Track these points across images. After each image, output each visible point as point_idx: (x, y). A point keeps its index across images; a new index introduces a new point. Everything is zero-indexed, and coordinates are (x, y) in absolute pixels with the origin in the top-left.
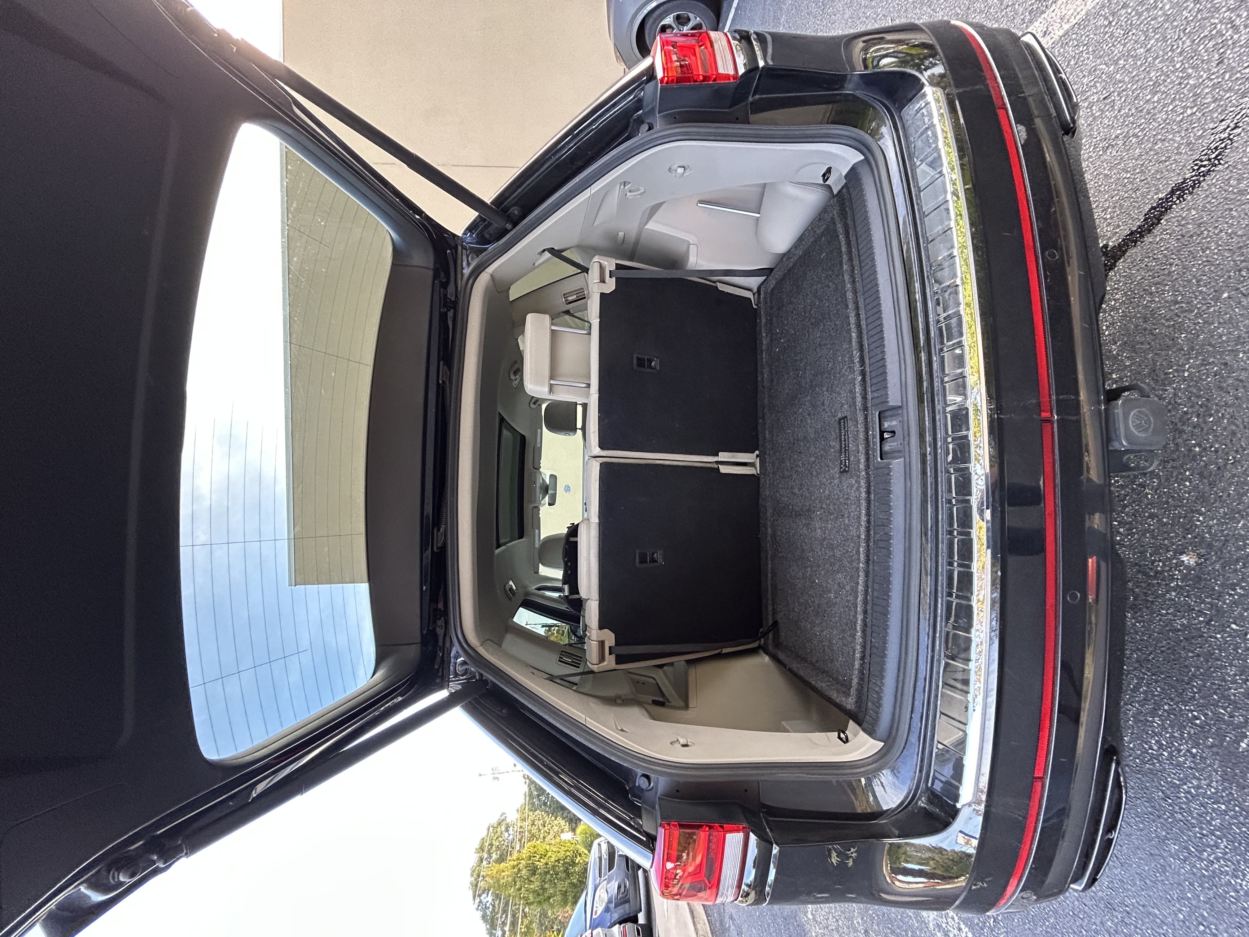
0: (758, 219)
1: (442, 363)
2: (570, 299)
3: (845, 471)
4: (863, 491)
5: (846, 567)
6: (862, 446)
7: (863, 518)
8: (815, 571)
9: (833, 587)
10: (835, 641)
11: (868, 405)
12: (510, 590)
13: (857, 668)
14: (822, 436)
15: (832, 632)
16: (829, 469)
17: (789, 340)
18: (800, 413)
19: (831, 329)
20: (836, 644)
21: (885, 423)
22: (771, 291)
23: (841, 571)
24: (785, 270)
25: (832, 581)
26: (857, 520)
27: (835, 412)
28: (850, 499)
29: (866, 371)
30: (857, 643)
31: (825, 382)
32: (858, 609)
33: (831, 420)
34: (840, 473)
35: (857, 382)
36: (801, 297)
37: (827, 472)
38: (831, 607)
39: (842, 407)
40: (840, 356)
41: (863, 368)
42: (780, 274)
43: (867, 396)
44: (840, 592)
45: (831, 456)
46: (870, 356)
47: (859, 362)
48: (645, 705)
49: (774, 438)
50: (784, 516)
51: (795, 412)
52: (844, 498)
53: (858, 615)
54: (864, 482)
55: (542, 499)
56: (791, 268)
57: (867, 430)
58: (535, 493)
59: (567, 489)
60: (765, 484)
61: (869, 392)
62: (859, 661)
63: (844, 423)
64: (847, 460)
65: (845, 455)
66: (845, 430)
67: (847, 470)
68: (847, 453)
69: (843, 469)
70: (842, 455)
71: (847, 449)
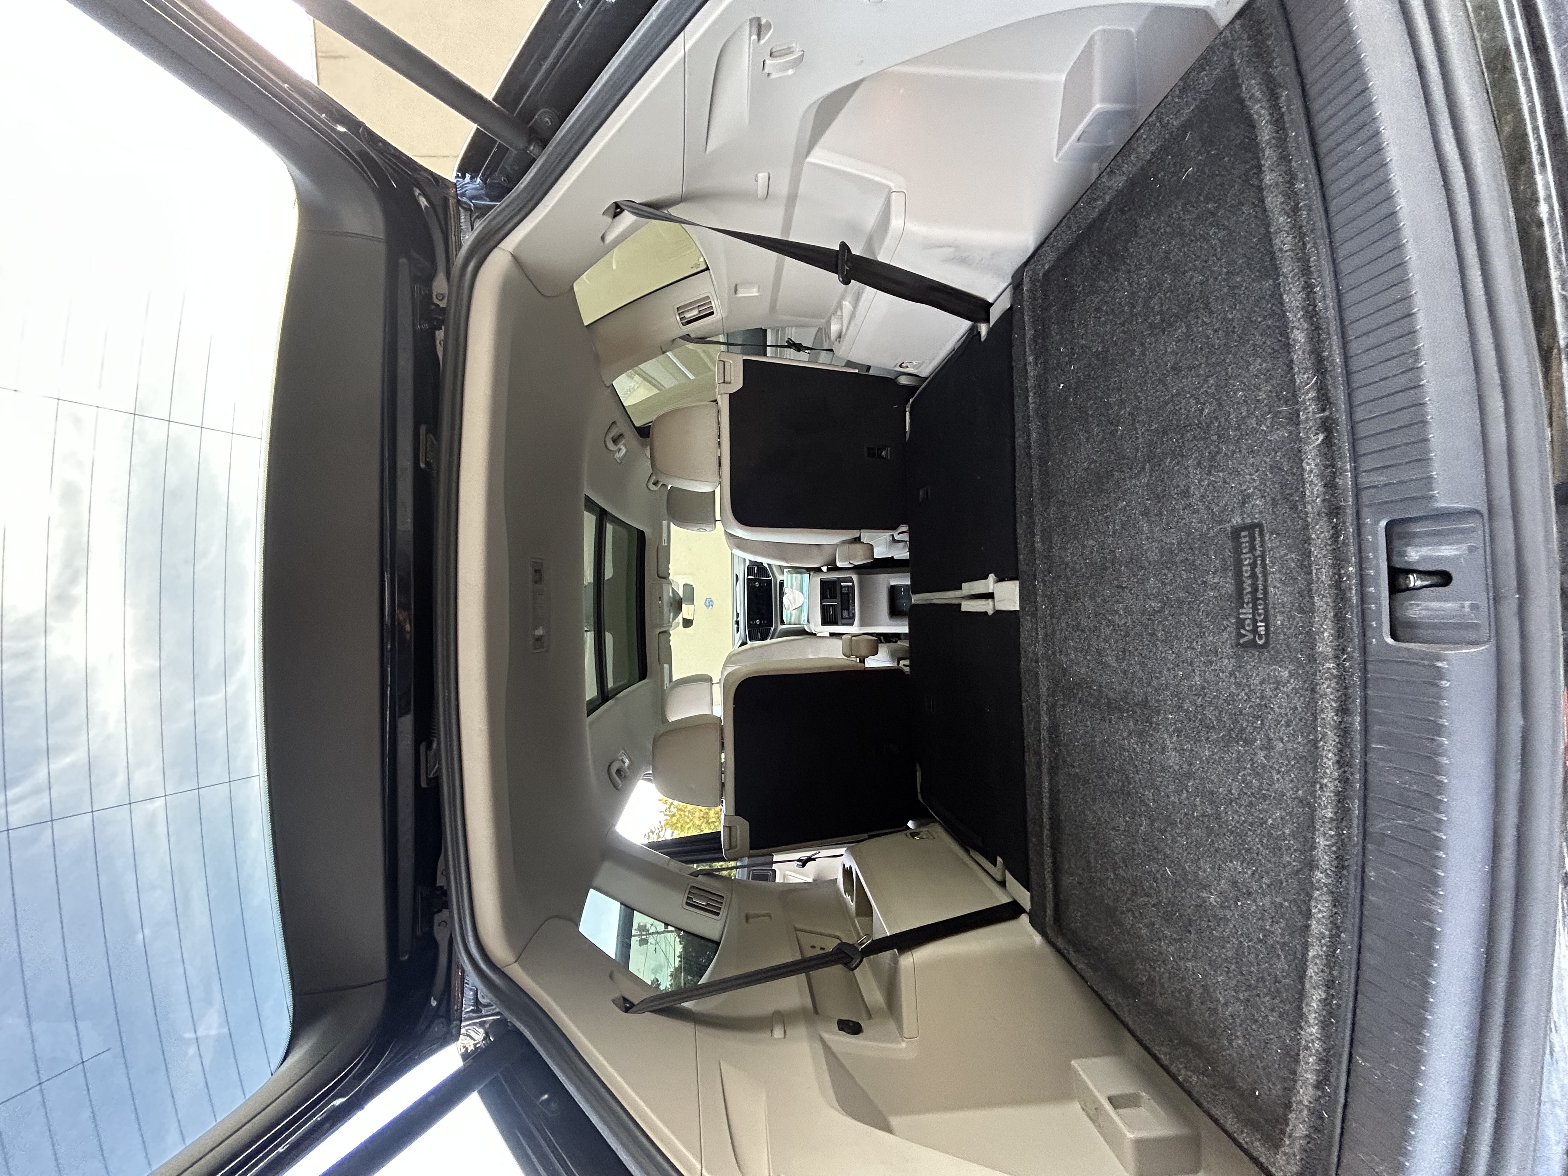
2: (689, 315)
3: (1253, 644)
4: (1327, 708)
5: (1258, 854)
6: (1324, 599)
7: (1328, 771)
8: (1160, 831)
9: (1215, 883)
10: (1224, 997)
11: (1342, 504)
12: (619, 771)
13: (1307, 1103)
14: (1182, 561)
15: (1212, 973)
16: (1204, 633)
17: (1090, 365)
18: (1119, 510)
19: (1210, 332)
20: (1226, 1004)
21: (1409, 549)
22: (1044, 275)
23: (1242, 859)
24: (1079, 228)
25: (1213, 869)
26: (1298, 762)
27: (1222, 512)
28: (1272, 709)
29: (1335, 421)
30: (1307, 1048)
31: (1191, 447)
32: (1310, 972)
33: (1208, 530)
34: (1237, 646)
35: (1311, 447)
36: (1122, 275)
37: (1197, 637)
38: (1209, 921)
39: (1244, 503)
40: (1238, 390)
41: (1327, 413)
42: (1068, 237)
43: (1337, 480)
44: (1239, 900)
45: (1208, 605)
46: (1354, 385)
47: (1317, 399)
48: (826, 1036)
49: (1055, 552)
50: (1080, 702)
51: (1107, 506)
52: (1251, 704)
53: (1308, 986)
54: (1332, 685)
55: (674, 620)
56: (1094, 220)
57: (1339, 562)
58: (662, 612)
59: (709, 603)
60: (1034, 634)
61: (1346, 471)
62: (1311, 1091)
63: (1252, 539)
64: (1261, 621)
65: (1255, 609)
66: (1254, 555)
67: (1260, 642)
68: (1260, 605)
69: (1246, 639)
70: (1243, 608)
71: (1261, 596)
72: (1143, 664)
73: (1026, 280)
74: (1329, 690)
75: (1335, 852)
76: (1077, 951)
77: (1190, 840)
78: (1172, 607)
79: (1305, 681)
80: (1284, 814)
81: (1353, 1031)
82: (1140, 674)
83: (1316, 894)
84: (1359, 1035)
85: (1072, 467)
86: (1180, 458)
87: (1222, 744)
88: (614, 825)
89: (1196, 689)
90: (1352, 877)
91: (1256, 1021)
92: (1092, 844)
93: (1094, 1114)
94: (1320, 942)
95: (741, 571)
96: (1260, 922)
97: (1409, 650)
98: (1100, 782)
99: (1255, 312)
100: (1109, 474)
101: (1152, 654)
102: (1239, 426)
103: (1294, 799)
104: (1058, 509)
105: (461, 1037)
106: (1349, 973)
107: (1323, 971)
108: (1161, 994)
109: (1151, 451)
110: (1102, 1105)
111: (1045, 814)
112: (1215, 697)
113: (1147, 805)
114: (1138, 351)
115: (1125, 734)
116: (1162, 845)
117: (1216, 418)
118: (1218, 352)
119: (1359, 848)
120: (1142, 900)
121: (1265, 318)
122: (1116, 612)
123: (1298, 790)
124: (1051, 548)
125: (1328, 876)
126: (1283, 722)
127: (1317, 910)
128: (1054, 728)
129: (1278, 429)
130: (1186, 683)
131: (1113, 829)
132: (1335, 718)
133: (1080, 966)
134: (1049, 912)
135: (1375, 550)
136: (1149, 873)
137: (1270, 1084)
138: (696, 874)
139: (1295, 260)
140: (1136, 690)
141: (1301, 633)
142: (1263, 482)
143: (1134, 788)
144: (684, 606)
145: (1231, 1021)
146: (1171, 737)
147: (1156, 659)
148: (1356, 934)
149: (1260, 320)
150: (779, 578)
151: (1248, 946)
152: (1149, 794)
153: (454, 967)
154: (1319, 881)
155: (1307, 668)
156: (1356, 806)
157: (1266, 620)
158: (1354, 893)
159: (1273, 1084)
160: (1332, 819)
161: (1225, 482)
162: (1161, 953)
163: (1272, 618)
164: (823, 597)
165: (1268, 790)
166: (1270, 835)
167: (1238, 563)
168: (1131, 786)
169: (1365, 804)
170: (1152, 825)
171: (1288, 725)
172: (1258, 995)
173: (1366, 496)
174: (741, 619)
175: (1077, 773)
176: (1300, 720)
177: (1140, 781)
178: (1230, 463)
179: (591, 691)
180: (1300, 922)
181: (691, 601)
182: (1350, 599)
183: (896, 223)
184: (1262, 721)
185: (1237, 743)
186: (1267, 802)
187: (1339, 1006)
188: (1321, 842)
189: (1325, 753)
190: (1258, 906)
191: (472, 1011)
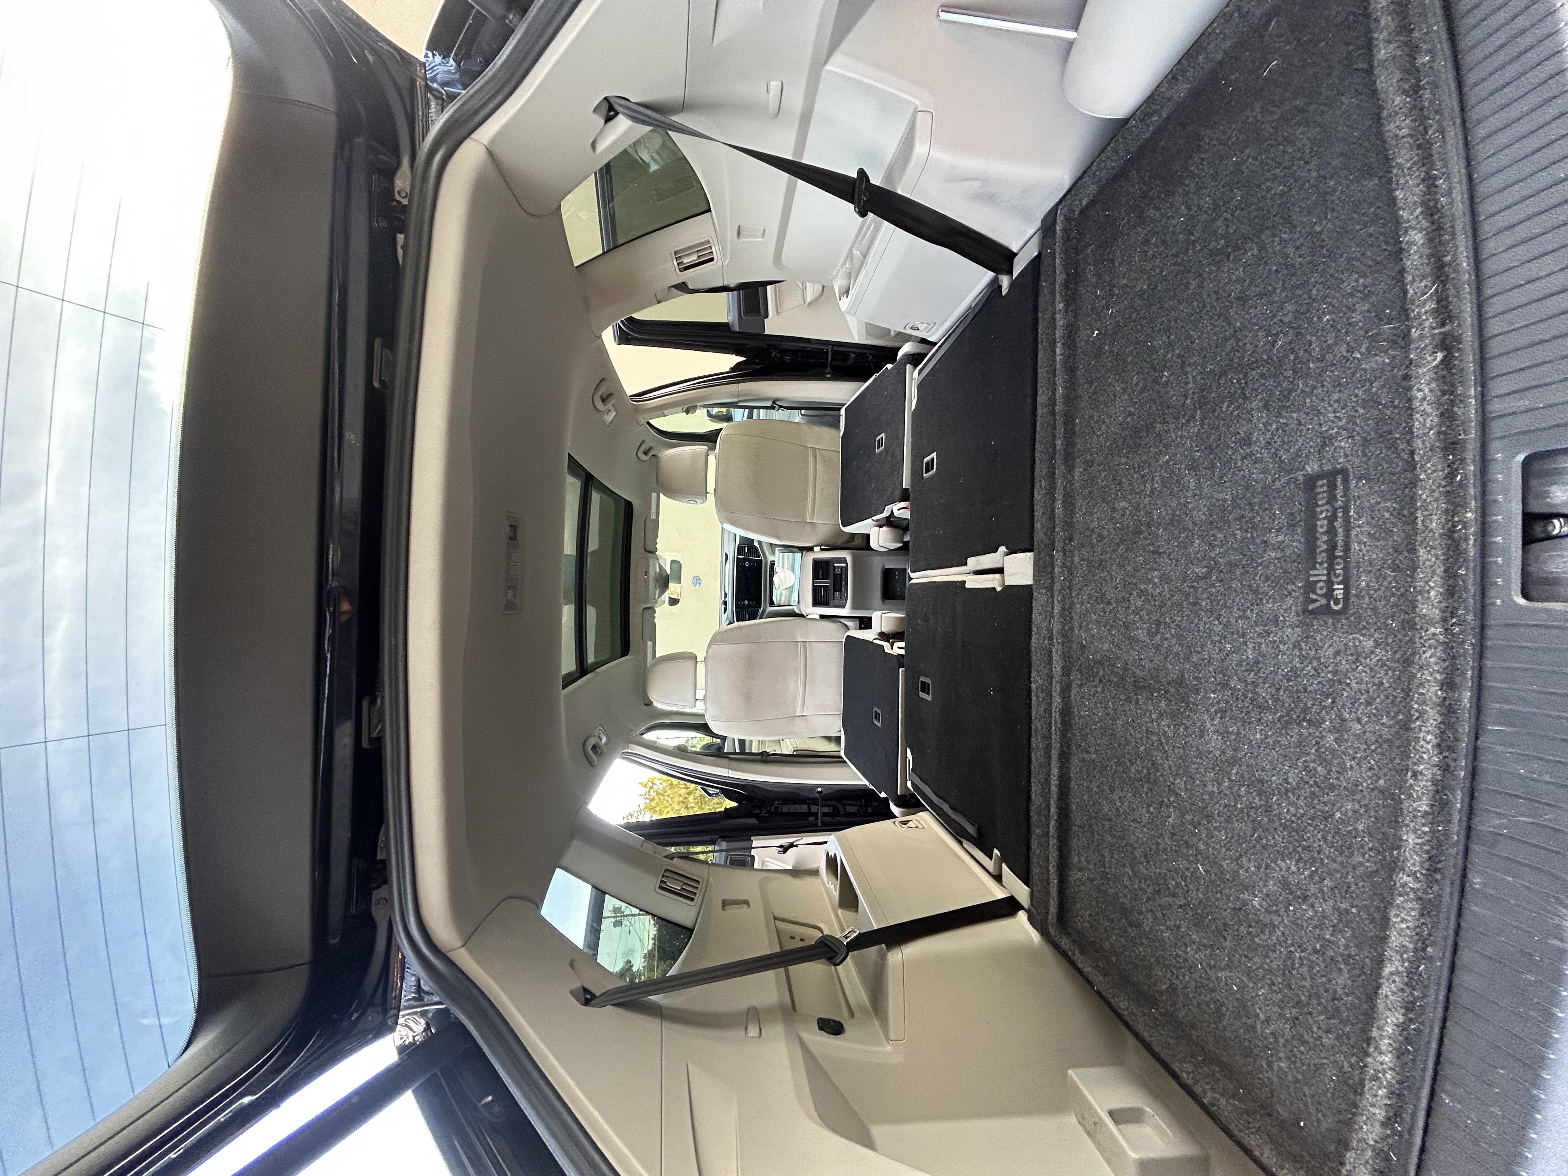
0: (1071, 43)
1: (378, 342)
2: (687, 260)
3: (1326, 610)
4: (1429, 681)
5: (1319, 852)
6: (1433, 552)
7: (1425, 756)
8: (1192, 823)
9: (1261, 884)
10: (1265, 1013)
11: (1463, 436)
12: (594, 748)
13: (1371, 1143)
14: (1236, 519)
15: (1251, 985)
16: (1261, 600)
17: (1132, 307)
18: (1161, 466)
19: (1290, 250)
20: (1267, 1021)
21: (1554, 488)
22: (1082, 211)
23: (1297, 857)
24: (1128, 152)
25: (1258, 868)
26: (1381, 746)
27: (1293, 459)
28: (1348, 685)
29: (1458, 340)
30: (1375, 1078)
31: (1256, 386)
32: (1385, 990)
33: (1273, 482)
34: (1303, 613)
35: (1425, 370)
36: (1178, 199)
37: (1252, 605)
38: (1250, 926)
39: (1324, 445)
40: (1324, 314)
41: (1448, 328)
42: (1113, 164)
43: (1455, 409)
44: (1290, 905)
45: (1267, 567)
46: (1488, 292)
47: (1435, 312)
48: (805, 1036)
49: (1078, 517)
50: (1101, 681)
51: (1145, 462)
52: (1319, 679)
53: (1381, 1006)
54: (1438, 654)
55: (660, 596)
56: (1147, 141)
57: (1455, 506)
58: (647, 587)
59: (697, 581)
60: (1049, 609)
61: (1469, 397)
62: (1378, 1128)
63: (1332, 487)
64: (1338, 583)
65: (1331, 569)
66: (1333, 507)
67: (1336, 608)
68: (1338, 564)
69: (1318, 604)
70: (1315, 568)
71: (1341, 554)
72: (1180, 637)
73: (1060, 219)
74: (1432, 660)
75: (1428, 852)
76: (1082, 952)
77: (1230, 835)
78: (1221, 571)
79: (1395, 652)
80: (1357, 807)
81: (1437, 1063)
82: (1177, 648)
83: (1399, 900)
84: (1446, 1070)
85: (1104, 423)
86: (1241, 401)
87: (1279, 725)
88: (586, 803)
89: (1247, 664)
90: (1448, 882)
91: (1305, 1042)
92: (1108, 838)
93: (1092, 1128)
94: (1401, 956)
95: (731, 550)
96: (1318, 931)
97: (1547, 611)
98: (1120, 769)
99: (1352, 218)
100: (1149, 428)
101: (1193, 626)
102: (1323, 356)
103: (1373, 789)
104: (1085, 470)
105: (399, 1027)
106: (1437, 995)
107: (1402, 990)
108: (1184, 1006)
109: (1204, 397)
110: (1101, 1119)
111: (1052, 802)
112: (1271, 672)
113: (1177, 795)
114: (1194, 284)
115: (1154, 716)
116: (1195, 840)
117: (1293, 350)
118: (1299, 272)
119: (1461, 848)
120: (1166, 900)
121: (1365, 226)
122: (1150, 581)
123: (1379, 779)
124: (1072, 514)
125: (1417, 879)
126: (1362, 700)
127: (1399, 919)
128: (1066, 712)
129: (1376, 355)
130: (1235, 657)
131: (1134, 821)
132: (1439, 693)
133: (1087, 969)
134: (1053, 909)
135: (1506, 491)
136: (1177, 870)
137: (1320, 1115)
138: (671, 857)
139: (1415, 148)
140: (1170, 667)
141: (1393, 595)
142: (1351, 420)
143: (1161, 776)
144: (671, 585)
145: (1272, 1040)
146: (1213, 720)
147: (1199, 631)
148: (1450, 949)
149: (1358, 227)
150: (770, 558)
151: (1300, 958)
152: (1180, 783)
153: (393, 951)
154: (1404, 885)
155: (1400, 636)
156: (1458, 800)
157: (1346, 582)
158: (1449, 901)
159: (1324, 1115)
160: (1426, 813)
161: (1300, 424)
162: (1186, 960)
163: (1354, 578)
164: (815, 576)
165: (1338, 778)
166: (1338, 832)
167: (1312, 516)
168: (1159, 774)
169: (1472, 797)
170: (1183, 817)
171: (1369, 703)
172: (1310, 1013)
173: (1496, 428)
174: (729, 600)
175: (1093, 760)
176: (1387, 697)
177: (1170, 767)
178: (1308, 401)
179: (568, 664)
180: (1371, 930)
181: (679, 580)
182: (1466, 551)
183: (920, 148)
184: (1334, 699)
185: (1299, 724)
186: (1336, 792)
187: (1418, 1031)
188: (1411, 839)
189: (1422, 735)
190: (1316, 912)
191: (414, 999)
